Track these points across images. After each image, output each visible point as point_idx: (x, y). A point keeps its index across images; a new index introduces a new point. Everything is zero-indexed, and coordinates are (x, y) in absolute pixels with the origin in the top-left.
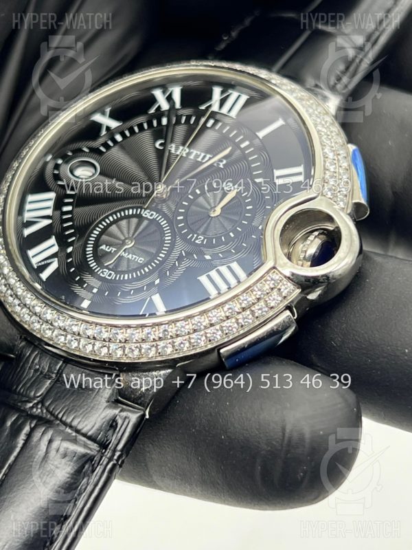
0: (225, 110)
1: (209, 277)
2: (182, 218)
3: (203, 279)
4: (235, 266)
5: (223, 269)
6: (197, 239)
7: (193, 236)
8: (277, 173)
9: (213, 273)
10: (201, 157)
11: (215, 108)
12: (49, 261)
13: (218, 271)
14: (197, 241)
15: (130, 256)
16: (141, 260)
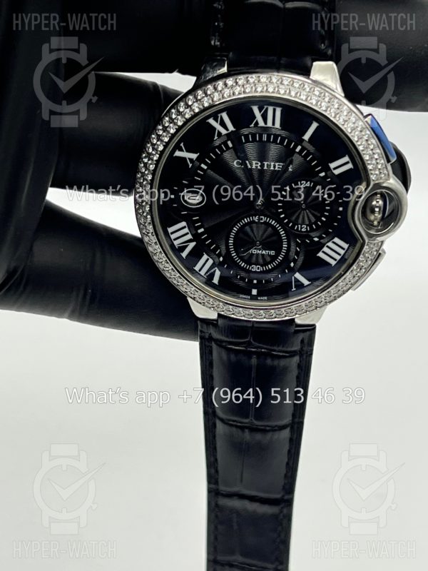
0: (270, 124)
1: (324, 252)
2: (283, 216)
3: (321, 255)
4: (336, 240)
5: (330, 244)
6: (301, 228)
7: (298, 227)
8: (332, 165)
9: (325, 249)
10: (272, 166)
11: (261, 124)
12: (212, 271)
13: (328, 247)
14: (303, 230)
15: (264, 252)
16: (272, 253)
